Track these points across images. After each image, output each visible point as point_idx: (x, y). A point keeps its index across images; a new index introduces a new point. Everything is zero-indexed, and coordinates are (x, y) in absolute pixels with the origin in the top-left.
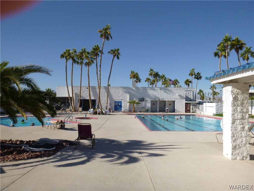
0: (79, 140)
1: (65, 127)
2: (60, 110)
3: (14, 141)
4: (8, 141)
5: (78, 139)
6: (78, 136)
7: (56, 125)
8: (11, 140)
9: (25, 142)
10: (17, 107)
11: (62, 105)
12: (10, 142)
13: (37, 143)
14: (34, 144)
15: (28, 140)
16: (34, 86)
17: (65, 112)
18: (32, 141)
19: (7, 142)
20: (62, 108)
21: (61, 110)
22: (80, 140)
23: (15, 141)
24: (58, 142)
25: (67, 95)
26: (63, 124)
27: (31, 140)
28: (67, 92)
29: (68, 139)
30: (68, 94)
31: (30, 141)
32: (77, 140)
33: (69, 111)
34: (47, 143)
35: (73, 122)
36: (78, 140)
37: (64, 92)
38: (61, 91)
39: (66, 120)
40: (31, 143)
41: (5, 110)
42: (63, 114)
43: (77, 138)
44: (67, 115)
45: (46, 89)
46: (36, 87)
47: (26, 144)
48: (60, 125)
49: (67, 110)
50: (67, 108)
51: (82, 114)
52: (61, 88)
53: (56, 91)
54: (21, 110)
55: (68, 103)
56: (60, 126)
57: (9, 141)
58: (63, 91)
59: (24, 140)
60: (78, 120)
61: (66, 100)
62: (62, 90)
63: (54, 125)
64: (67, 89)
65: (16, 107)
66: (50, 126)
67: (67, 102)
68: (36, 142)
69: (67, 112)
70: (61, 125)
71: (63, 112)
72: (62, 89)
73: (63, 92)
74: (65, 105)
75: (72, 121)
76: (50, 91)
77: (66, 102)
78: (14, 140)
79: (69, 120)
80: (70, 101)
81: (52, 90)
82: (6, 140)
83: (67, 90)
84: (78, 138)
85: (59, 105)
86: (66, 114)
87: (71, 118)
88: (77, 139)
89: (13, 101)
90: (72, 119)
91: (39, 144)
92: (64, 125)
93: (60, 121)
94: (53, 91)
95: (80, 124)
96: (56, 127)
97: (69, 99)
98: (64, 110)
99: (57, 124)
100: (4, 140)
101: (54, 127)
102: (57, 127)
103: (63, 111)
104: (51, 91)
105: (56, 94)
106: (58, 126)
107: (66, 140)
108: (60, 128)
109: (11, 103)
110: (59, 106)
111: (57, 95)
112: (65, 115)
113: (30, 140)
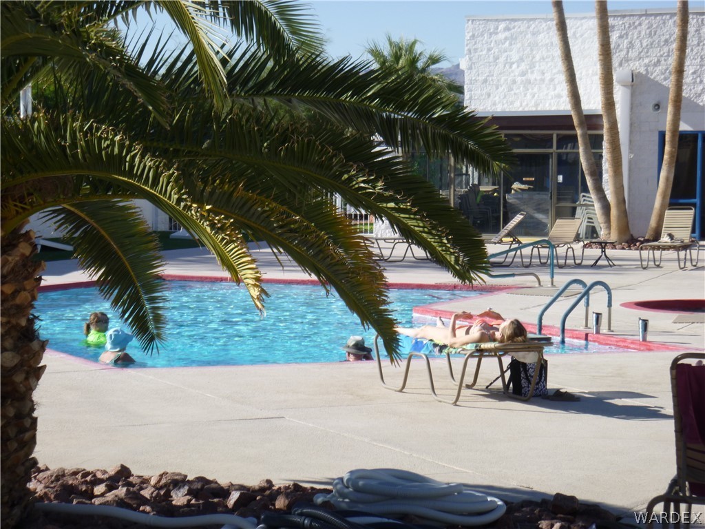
0: (683, 507)
1: (552, 383)
2: (496, 230)
3: (145, 481)
4: (101, 481)
5: (672, 497)
6: (672, 471)
7: (473, 362)
8: (124, 473)
9: (235, 496)
10: (179, 200)
11: (516, 185)
12: (121, 491)
13: (326, 506)
14: (307, 515)
15: (254, 482)
16: (281, 24)
17: (544, 252)
18: (287, 488)
19: (99, 489)
20: (518, 218)
21: (504, 232)
22: (695, 507)
23: (153, 482)
24: (495, 508)
25: (555, 102)
26: (529, 358)
27: (281, 480)
28: (560, 65)
29: (585, 493)
30: (564, 89)
31: (267, 492)
32: (667, 509)
33: (577, 239)
34: (403, 516)
35: (621, 343)
36: (677, 509)
37: (532, 66)
38: (502, 59)
39: (553, 318)
40: (280, 503)
41: (77, 228)
42: (527, 267)
43: (662, 489)
44: (562, 279)
45: (376, 53)
46: (295, 32)
47: (243, 515)
48: (507, 360)
49: (564, 228)
50: (560, 214)
51: (697, 268)
52: (501, 36)
53: (463, 66)
54: (213, 226)
55: (569, 166)
56: (508, 375)
57: (112, 483)
58: (521, 59)
59: (223, 482)
60: (661, 321)
61: (546, 142)
62: (515, 57)
63: (458, 363)
64: (556, 39)
65: (173, 202)
66: (418, 365)
67: (559, 155)
68: (319, 499)
69: (561, 251)
70: (515, 365)
71: (527, 251)
72: (513, 39)
73: (523, 66)
74: (539, 186)
75: (604, 329)
76: (414, 61)
77: (553, 163)
78: (146, 474)
79: (576, 321)
80: (581, 150)
81: (424, 49)
82: (86, 474)
83: (558, 52)
84: (674, 483)
85: (490, 188)
86: (552, 265)
87: (598, 300)
88: (666, 499)
89: (143, 157)
90: (603, 309)
91: (343, 514)
92: (543, 367)
93: (504, 328)
94: (434, 60)
95: (693, 362)
96: (469, 379)
97: (579, 132)
98: (529, 227)
99: (480, 353)
100: (75, 473)
101: (458, 376)
102: (482, 382)
103: (525, 240)
104: (420, 65)
105: (460, 90)
106: (491, 370)
107: (567, 492)
108: (506, 386)
109: (132, 166)
110: (487, 197)
111: (467, 95)
112: (545, 278)
113: (269, 482)
